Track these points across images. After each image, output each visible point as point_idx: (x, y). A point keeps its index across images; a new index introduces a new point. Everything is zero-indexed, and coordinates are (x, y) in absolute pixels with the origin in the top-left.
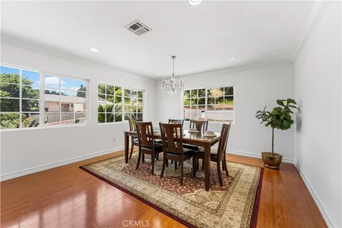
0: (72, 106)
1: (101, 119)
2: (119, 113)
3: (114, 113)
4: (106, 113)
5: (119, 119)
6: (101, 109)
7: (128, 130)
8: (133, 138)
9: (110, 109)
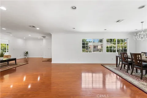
0: (97, 46)
1: (108, 51)
2: (115, 49)
3: (112, 49)
4: (109, 49)
5: (115, 51)
6: (107, 47)
7: (118, 55)
8: (120, 59)
9: (111, 47)
